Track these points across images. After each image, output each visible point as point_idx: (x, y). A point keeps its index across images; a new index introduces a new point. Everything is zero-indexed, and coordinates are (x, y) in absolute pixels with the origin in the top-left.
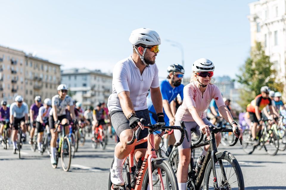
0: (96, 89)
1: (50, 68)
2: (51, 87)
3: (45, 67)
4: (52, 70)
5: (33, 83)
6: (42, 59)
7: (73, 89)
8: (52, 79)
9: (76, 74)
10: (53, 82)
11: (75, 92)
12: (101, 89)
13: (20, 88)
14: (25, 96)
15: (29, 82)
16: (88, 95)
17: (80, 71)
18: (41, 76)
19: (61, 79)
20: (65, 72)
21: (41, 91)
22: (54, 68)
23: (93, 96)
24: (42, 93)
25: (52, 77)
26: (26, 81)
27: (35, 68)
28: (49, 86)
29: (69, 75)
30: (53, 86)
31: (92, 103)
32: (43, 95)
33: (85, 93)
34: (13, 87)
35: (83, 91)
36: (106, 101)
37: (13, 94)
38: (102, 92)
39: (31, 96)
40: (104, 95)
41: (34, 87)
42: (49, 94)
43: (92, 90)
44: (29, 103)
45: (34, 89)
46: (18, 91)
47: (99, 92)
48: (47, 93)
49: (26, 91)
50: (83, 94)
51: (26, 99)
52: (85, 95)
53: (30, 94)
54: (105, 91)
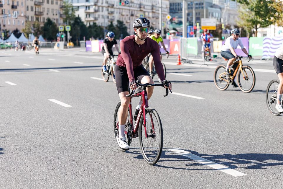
0: (99, 4)
7: (75, 4)
11: (78, 7)
12: (105, 5)
13: (20, 4)
14: (25, 12)
16: (92, 10)
21: (42, 7)
23: (96, 11)
24: (44, 8)
31: (96, 19)
32: (44, 11)
33: (88, 9)
34: (13, 3)
35: (86, 7)
36: (110, 17)
37: (13, 11)
38: (106, 7)
39: (32, 12)
40: (108, 10)
41: (35, 2)
42: (50, 10)
43: (95, 5)
44: (30, 19)
45: (35, 5)
46: (18, 7)
47: (103, 7)
48: (48, 9)
49: (27, 7)
50: (86, 10)
51: (27, 15)
52: (88, 11)
53: (31, 10)
54: (109, 7)
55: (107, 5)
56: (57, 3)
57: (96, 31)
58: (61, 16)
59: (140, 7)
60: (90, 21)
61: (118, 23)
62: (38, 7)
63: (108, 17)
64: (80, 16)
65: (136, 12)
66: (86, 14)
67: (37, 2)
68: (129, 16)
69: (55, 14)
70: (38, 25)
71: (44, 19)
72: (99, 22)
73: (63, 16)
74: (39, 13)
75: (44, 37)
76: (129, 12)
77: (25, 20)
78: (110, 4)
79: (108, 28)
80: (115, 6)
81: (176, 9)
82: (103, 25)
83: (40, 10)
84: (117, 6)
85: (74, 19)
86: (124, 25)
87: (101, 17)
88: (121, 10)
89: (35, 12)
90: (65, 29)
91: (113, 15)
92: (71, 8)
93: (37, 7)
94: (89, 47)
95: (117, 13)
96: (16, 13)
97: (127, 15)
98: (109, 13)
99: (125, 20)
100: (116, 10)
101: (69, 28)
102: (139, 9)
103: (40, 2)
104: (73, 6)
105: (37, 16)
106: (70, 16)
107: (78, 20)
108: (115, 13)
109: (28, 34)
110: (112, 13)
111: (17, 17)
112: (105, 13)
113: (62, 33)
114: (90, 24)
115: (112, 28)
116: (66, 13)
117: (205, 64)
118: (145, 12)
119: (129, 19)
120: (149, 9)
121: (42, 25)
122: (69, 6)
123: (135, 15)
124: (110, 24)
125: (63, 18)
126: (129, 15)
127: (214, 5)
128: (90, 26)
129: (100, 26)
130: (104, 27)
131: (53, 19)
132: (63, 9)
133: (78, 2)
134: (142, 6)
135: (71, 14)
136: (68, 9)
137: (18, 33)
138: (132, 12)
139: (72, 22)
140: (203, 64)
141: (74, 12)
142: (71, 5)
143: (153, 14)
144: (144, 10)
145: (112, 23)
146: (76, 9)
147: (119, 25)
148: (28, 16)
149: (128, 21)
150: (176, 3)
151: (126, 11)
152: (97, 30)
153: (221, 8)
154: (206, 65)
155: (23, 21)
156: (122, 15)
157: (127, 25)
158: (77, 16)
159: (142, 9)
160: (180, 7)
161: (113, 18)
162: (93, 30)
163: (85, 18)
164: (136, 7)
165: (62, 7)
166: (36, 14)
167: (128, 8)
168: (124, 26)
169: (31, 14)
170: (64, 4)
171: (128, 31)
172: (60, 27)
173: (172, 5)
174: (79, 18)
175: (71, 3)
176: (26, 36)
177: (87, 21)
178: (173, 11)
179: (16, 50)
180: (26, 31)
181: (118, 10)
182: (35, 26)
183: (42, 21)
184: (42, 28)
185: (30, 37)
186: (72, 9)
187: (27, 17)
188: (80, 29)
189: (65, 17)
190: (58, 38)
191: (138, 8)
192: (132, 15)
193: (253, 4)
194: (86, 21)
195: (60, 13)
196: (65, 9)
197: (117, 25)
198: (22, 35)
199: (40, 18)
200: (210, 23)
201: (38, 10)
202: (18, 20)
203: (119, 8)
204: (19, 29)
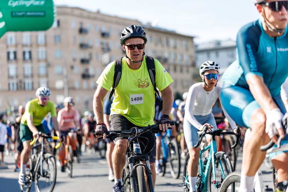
1: (178, 42)
2: (181, 71)
3: (172, 42)
4: (181, 44)
6: (165, 30)
8: (182, 59)
9: (218, 49)
10: (184, 63)
17: (224, 45)
18: (166, 55)
19: (196, 58)
20: (201, 47)
22: (184, 42)
25: (182, 56)
27: (156, 44)
28: (178, 69)
29: (207, 51)
30: (185, 69)
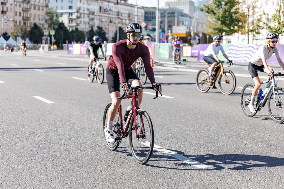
0: (81, 11)
2: (39, 9)
5: (22, 4)
7: (59, 11)
8: (39, 2)
11: (62, 13)
12: (86, 12)
13: (9, 9)
14: (14, 17)
15: (18, 4)
16: (74, 16)
21: (29, 12)
23: (78, 18)
24: (31, 14)
26: (15, 3)
31: (78, 25)
32: (31, 16)
33: (71, 15)
34: (3, 9)
35: (69, 13)
36: (91, 23)
37: (3, 16)
38: (87, 14)
39: (20, 17)
40: (89, 17)
41: (23, 8)
42: (37, 16)
43: (77, 12)
44: (18, 24)
45: (23, 10)
46: (7, 13)
47: (84, 14)
48: (35, 15)
49: (15, 12)
50: (69, 16)
51: (15, 20)
52: (71, 17)
53: (19, 16)
54: (90, 14)
55: (88, 12)
56: (43, 10)
57: (77, 35)
58: (46, 21)
59: (118, 15)
60: (72, 27)
61: (98, 29)
62: (26, 13)
63: (89, 23)
64: (64, 22)
65: (114, 19)
66: (69, 20)
67: (24, 8)
68: (107, 23)
69: (41, 19)
70: (26, 29)
71: (30, 23)
72: (81, 28)
73: (48, 21)
74: (26, 18)
75: (31, 40)
76: (108, 19)
77: (13, 25)
78: (91, 11)
79: (88, 33)
80: (95, 14)
81: (150, 17)
82: (84, 30)
83: (28, 15)
84: (97, 13)
85: (58, 25)
86: (104, 30)
87: (82, 23)
88: (101, 17)
89: (23, 17)
90: (49, 33)
91: (94, 21)
92: (55, 15)
93: (24, 13)
94: (71, 50)
95: (97, 19)
96: (5, 18)
97: (106, 22)
98: (90, 20)
99: (104, 26)
100: (96, 17)
101: (53, 32)
102: (117, 17)
103: (27, 9)
104: (57, 13)
105: (24, 21)
106: (55, 21)
107: (62, 26)
108: (95, 19)
109: (16, 37)
110: (93, 19)
111: (6, 21)
112: (86, 19)
113: (47, 36)
114: (72, 29)
115: (92, 33)
116: (51, 19)
117: (175, 67)
118: (122, 19)
119: (108, 25)
120: (126, 17)
121: (29, 29)
122: (54, 12)
123: (113, 22)
124: (90, 29)
125: (48, 24)
126: (108, 21)
127: (185, 14)
128: (72, 31)
129: (81, 31)
130: (85, 32)
131: (39, 23)
132: (48, 15)
133: (62, 9)
134: (120, 14)
135: (56, 20)
136: (53, 15)
137: (7, 35)
138: (110, 19)
139: (56, 27)
140: (173, 67)
141: (59, 18)
142: (56, 11)
143: (129, 21)
144: (122, 18)
145: (92, 28)
146: (60, 15)
147: (98, 31)
148: (17, 21)
149: (107, 27)
150: (150, 12)
151: (105, 18)
152: (79, 35)
153: (190, 18)
154: (177, 68)
155: (11, 25)
156: (102, 22)
157: (106, 31)
158: (61, 22)
159: (120, 16)
160: (154, 15)
161: (93, 24)
162: (75, 34)
163: (68, 24)
164: (114, 15)
165: (47, 13)
166: (23, 19)
167: (107, 15)
168: (103, 32)
169: (19, 19)
170: (49, 11)
171: (107, 36)
172: (45, 31)
173: (147, 13)
174: (62, 24)
175: (56, 10)
176: (14, 38)
177: (70, 26)
178: (148, 19)
179: (4, 51)
180: (14, 34)
181: (98, 17)
182: (23, 30)
183: (29, 25)
184: (29, 31)
185: (17, 40)
186: (57, 16)
187: (15, 22)
188: (64, 33)
189: (50, 22)
190: (44, 41)
191: (116, 15)
192: (111, 22)
193: (219, 14)
194: (68, 26)
195: (45, 19)
196: (50, 15)
197: (97, 31)
198: (11, 38)
199: (28, 23)
200: (180, 30)
201: (26, 15)
202: (7, 24)
203: (99, 16)
204: (8, 32)
